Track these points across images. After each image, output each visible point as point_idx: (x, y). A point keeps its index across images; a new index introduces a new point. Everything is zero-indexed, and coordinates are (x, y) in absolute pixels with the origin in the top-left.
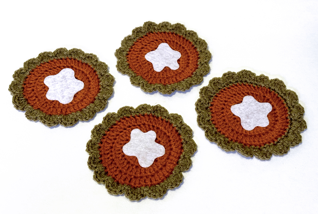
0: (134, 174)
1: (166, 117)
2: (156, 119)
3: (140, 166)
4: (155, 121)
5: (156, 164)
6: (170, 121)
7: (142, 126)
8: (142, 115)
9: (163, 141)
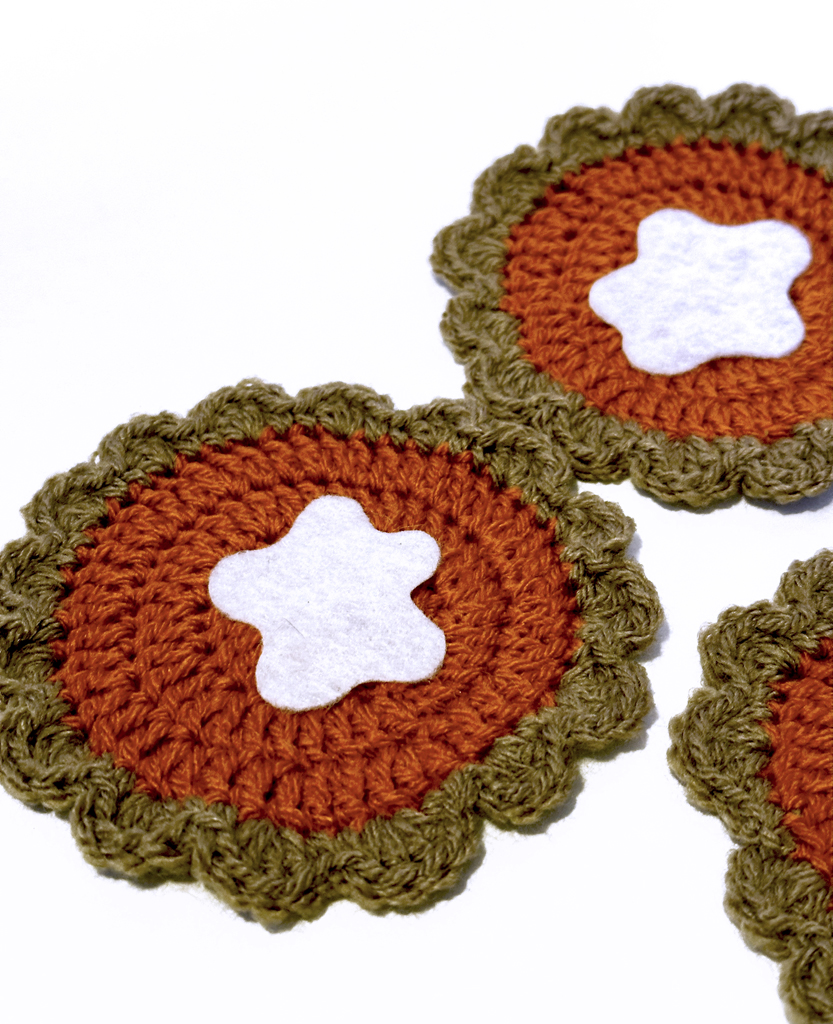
0: (197, 722)
1: (546, 498)
2: (483, 487)
3: (254, 687)
4: (473, 495)
5: (350, 718)
6: (558, 524)
7: (389, 497)
8: (418, 448)
9: (459, 613)
